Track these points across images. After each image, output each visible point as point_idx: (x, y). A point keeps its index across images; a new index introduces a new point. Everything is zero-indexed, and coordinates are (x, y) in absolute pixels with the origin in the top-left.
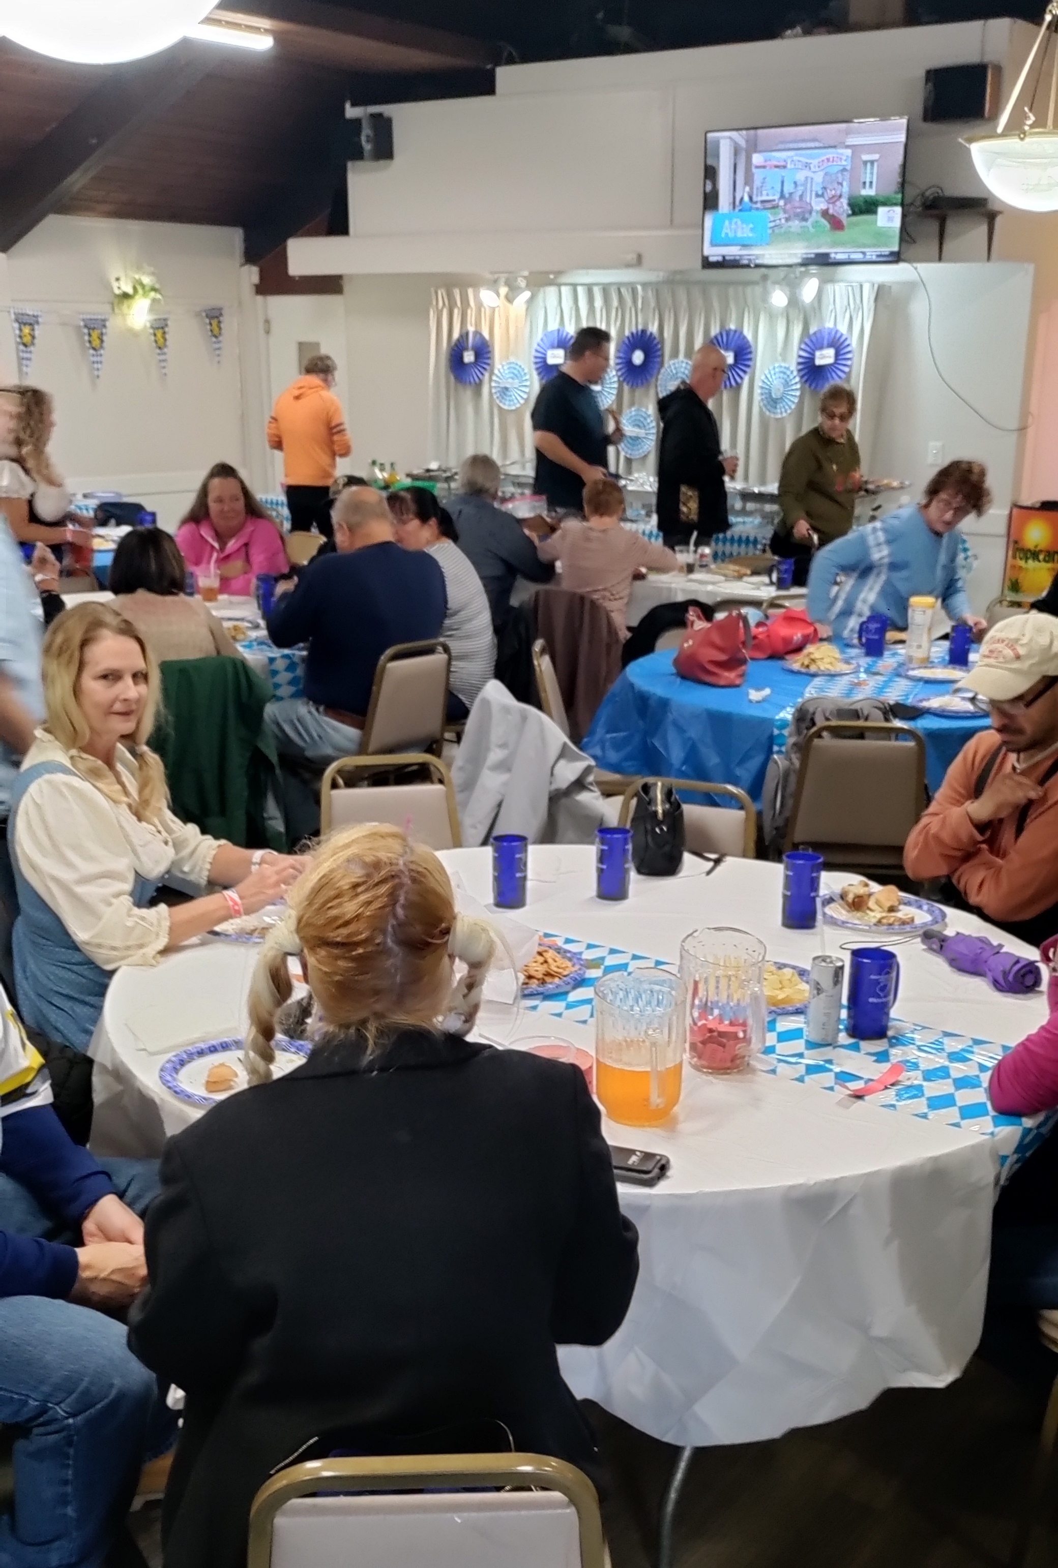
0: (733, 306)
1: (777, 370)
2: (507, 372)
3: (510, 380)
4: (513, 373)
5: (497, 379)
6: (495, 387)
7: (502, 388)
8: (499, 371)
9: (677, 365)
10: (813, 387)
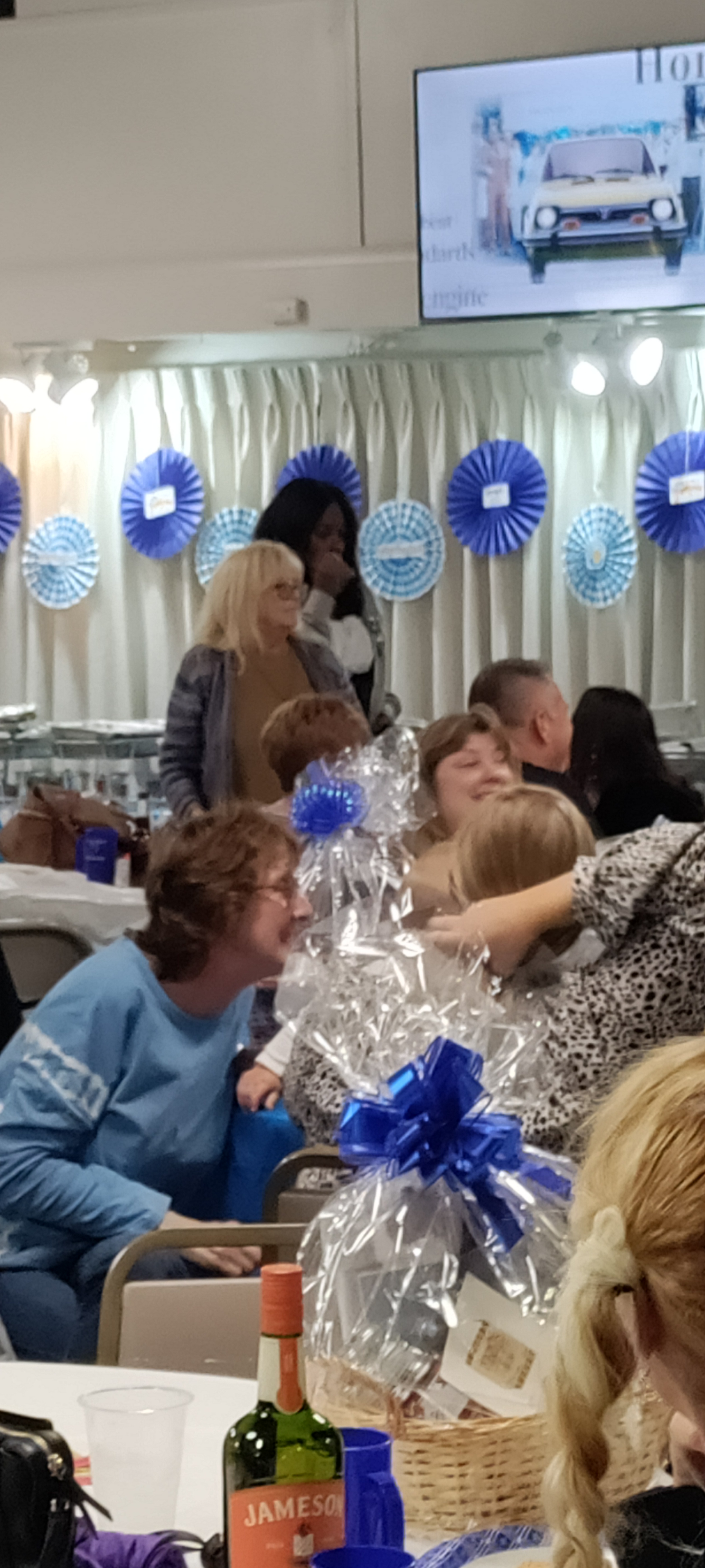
0: (498, 395)
1: (594, 516)
2: (53, 535)
3: (59, 552)
4: (68, 539)
5: (34, 550)
6: (29, 565)
7: (43, 567)
8: (38, 535)
9: (393, 513)
10: (668, 547)
